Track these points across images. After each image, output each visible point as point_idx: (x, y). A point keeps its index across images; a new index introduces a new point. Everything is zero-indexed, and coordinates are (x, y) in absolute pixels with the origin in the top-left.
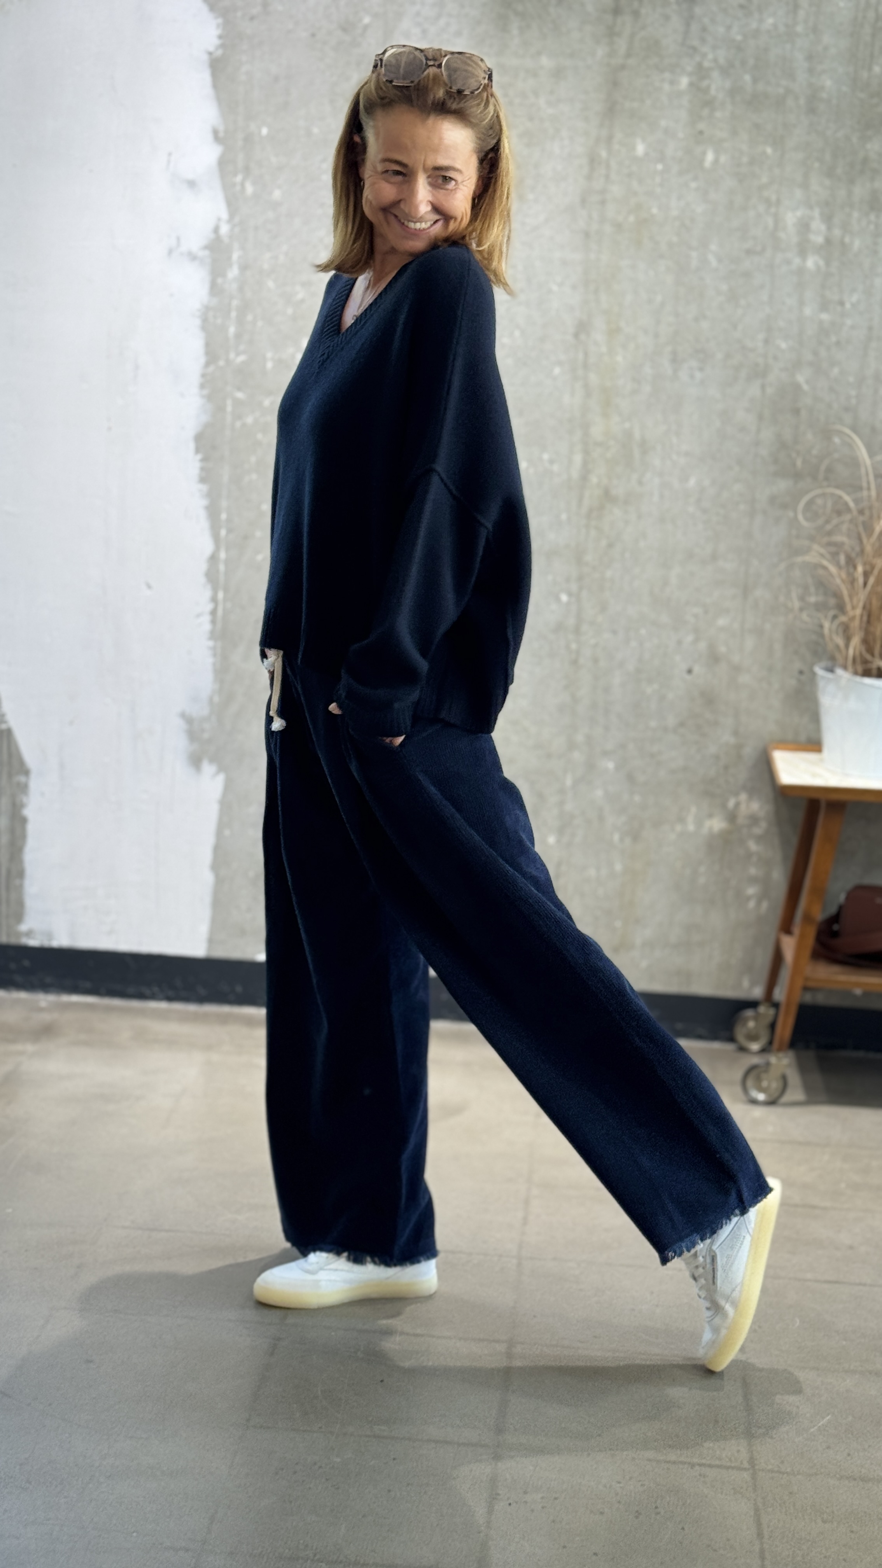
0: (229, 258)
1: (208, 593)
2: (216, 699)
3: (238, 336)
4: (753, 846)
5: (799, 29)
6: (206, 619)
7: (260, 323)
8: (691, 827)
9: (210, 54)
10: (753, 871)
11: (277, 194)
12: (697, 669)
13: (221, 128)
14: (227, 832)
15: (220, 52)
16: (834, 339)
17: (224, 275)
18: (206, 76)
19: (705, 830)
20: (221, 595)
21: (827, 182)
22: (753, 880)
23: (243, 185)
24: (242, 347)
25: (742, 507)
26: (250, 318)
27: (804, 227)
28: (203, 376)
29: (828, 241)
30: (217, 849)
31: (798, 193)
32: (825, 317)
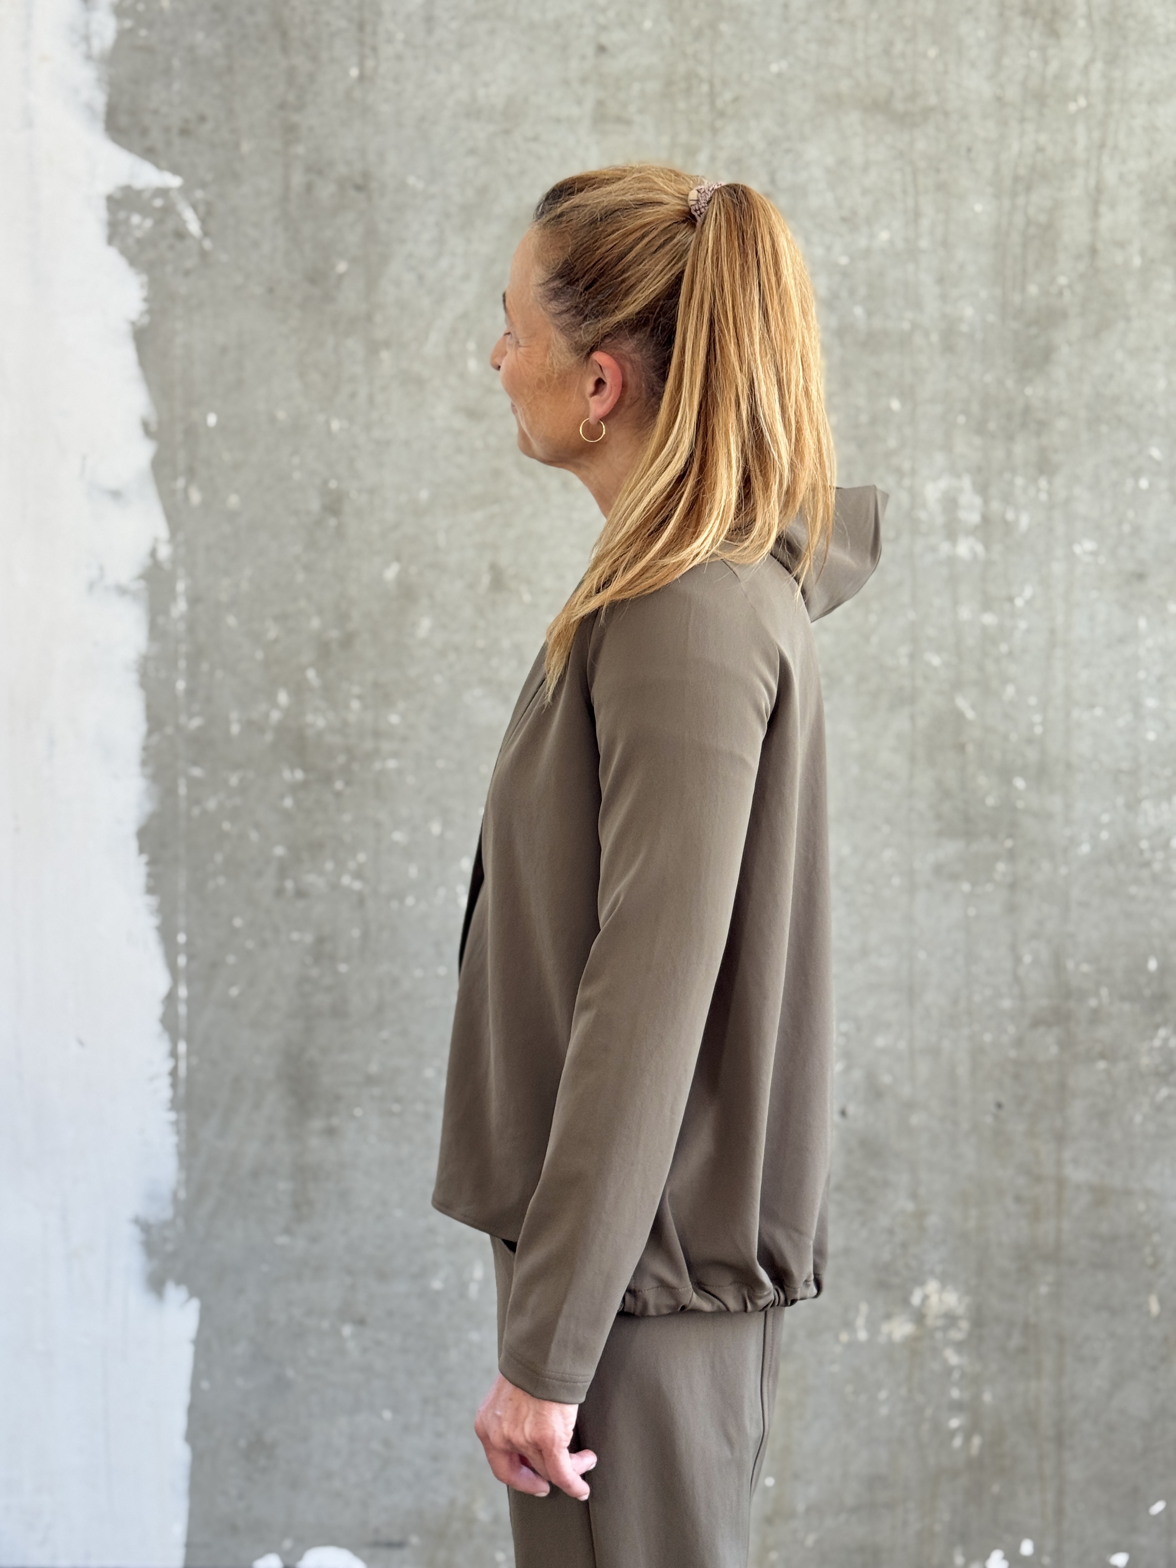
0: (173, 590)
1: (164, 1046)
2: (182, 1195)
3: (191, 692)
4: (953, 1358)
5: (924, 243)
6: (165, 1082)
7: (219, 674)
8: (862, 1335)
9: (133, 323)
10: (955, 1393)
11: (233, 500)
12: (851, 1109)
13: (153, 420)
14: (205, 1385)
15: (146, 320)
16: (1004, 648)
17: (166, 612)
18: (128, 353)
19: (882, 1339)
20: (182, 1047)
21: (977, 441)
22: (957, 1407)
23: (186, 491)
24: (196, 707)
25: (896, 881)
26: (205, 667)
27: (950, 503)
28: (145, 749)
29: (986, 519)
30: (192, 1409)
31: (940, 459)
32: (989, 619)
